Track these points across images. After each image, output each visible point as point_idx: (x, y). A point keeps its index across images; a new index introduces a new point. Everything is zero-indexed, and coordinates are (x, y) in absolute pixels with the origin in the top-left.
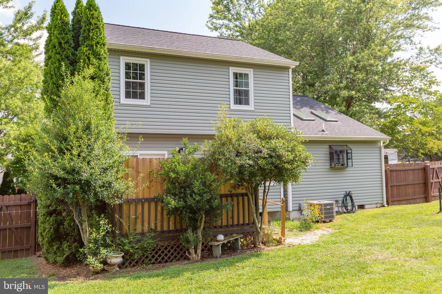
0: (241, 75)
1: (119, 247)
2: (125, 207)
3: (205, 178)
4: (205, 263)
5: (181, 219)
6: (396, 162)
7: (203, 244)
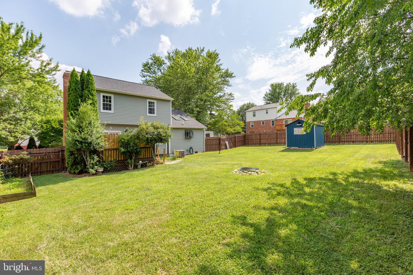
0: (151, 102)
1: (102, 166)
2: (104, 152)
3: (135, 141)
4: (134, 170)
5: (126, 155)
6: (213, 136)
7: (134, 164)
